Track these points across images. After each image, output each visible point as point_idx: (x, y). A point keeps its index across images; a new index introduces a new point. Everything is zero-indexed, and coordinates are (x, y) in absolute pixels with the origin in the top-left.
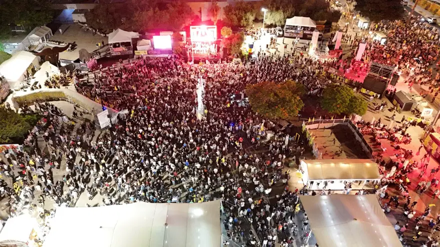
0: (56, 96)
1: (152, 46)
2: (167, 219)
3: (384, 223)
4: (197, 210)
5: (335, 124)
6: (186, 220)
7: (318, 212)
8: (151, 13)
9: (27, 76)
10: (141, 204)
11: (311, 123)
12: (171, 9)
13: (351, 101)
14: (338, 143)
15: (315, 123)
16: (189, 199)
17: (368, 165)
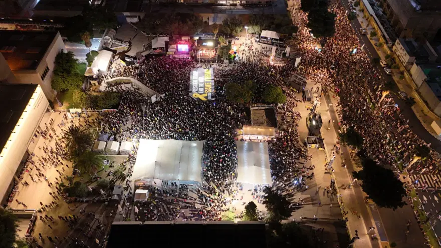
0: (126, 81)
1: (177, 50)
2: (183, 146)
3: (266, 154)
4: (194, 144)
5: (267, 108)
6: (190, 147)
7: (242, 148)
8: (176, 25)
9: (109, 68)
10: (172, 141)
11: (254, 107)
12: (189, 23)
13: (277, 96)
14: (265, 117)
15: (256, 106)
16: (190, 139)
17: (270, 130)
